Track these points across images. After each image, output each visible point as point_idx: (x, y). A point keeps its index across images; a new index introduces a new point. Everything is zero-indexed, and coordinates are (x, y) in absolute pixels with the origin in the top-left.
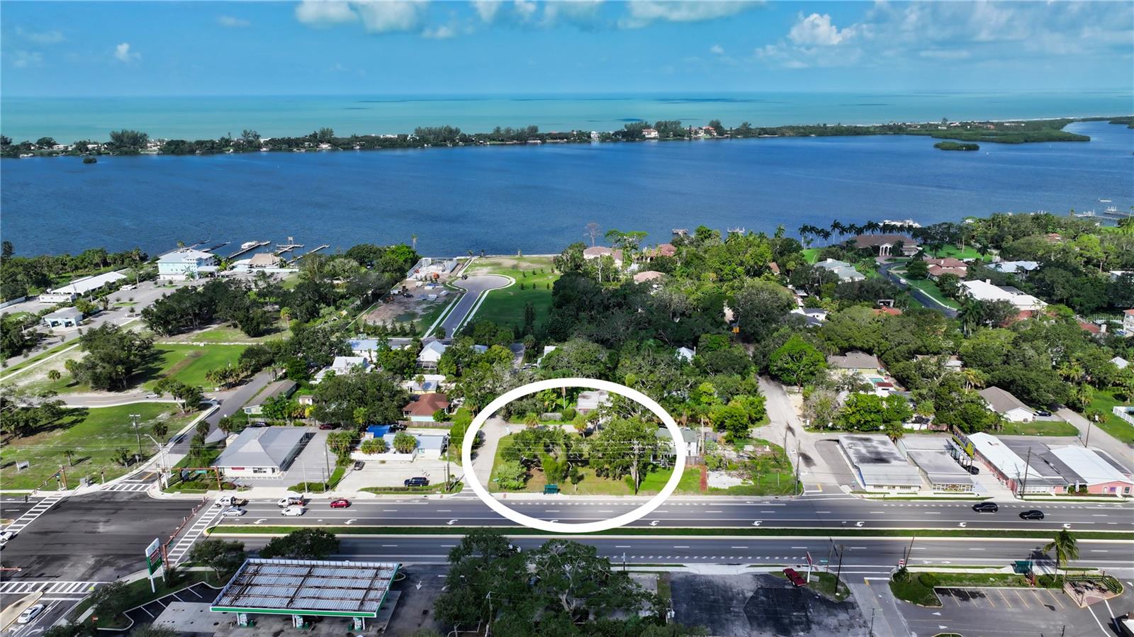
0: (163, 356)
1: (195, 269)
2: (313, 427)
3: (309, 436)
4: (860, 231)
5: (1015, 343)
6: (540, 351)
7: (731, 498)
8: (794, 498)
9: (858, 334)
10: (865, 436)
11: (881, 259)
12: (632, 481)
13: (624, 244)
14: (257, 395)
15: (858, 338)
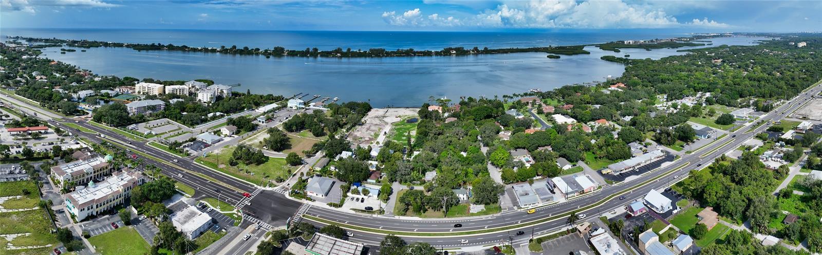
0: (290, 140)
1: (298, 106)
2: (335, 179)
3: (334, 183)
4: (522, 96)
5: (566, 141)
6: (412, 153)
7: (478, 217)
8: (499, 215)
9: (520, 143)
10: (522, 185)
11: (529, 107)
12: (444, 212)
13: (443, 104)
14: (317, 162)
15: (520, 144)
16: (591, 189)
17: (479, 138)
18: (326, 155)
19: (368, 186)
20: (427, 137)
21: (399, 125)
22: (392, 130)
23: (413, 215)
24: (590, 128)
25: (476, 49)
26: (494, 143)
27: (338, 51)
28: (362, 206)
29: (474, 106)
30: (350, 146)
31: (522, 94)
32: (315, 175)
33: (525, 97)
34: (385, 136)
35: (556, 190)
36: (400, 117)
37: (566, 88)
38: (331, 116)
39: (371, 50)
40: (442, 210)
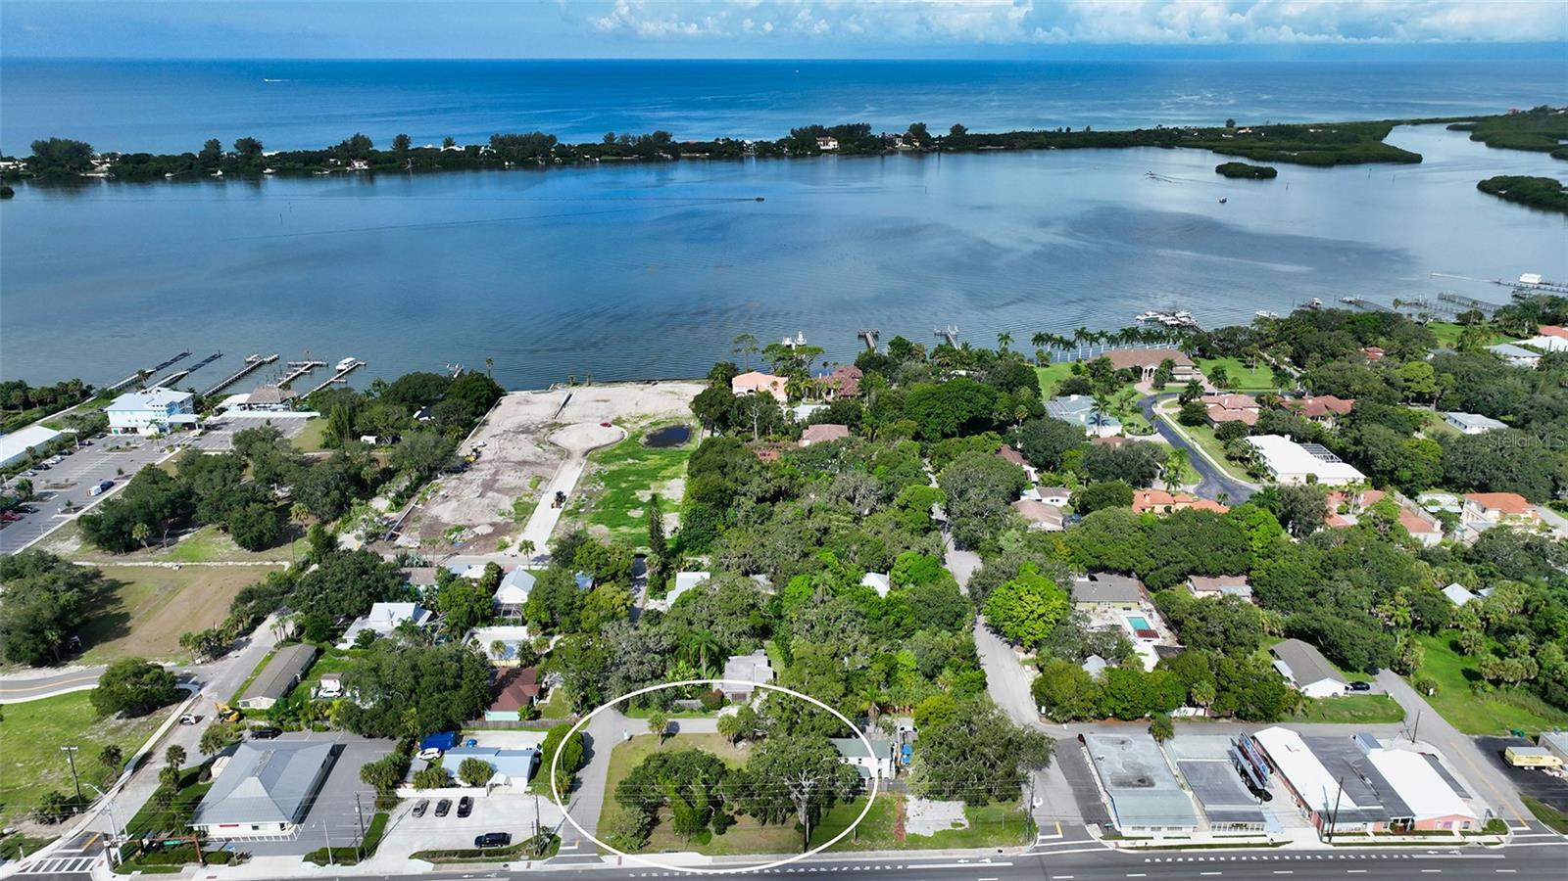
1: (166, 419)
2: (343, 737)
3: (336, 752)
4: (1112, 341)
5: (1322, 569)
6: (671, 579)
7: (937, 854)
8: (1024, 851)
9: (1112, 550)
10: (1121, 736)
11: (1144, 387)
12: (799, 827)
13: (789, 364)
14: (258, 671)
15: (1114, 555)
16: (1449, 824)
17: (938, 514)
18: (300, 629)
19: (487, 739)
20: (730, 511)
21: (617, 457)
22: (586, 480)
23: (675, 843)
24: (1438, 523)
25: (918, 132)
26: (1002, 542)
27: (356, 148)
28: (461, 833)
29: (917, 377)
30: (407, 576)
31: (1115, 331)
32: (247, 734)
33: (1125, 347)
34: (558, 511)
35: (1273, 783)
36: (618, 422)
37: (1313, 318)
38: (326, 446)
39: (496, 141)
40: (791, 820)
